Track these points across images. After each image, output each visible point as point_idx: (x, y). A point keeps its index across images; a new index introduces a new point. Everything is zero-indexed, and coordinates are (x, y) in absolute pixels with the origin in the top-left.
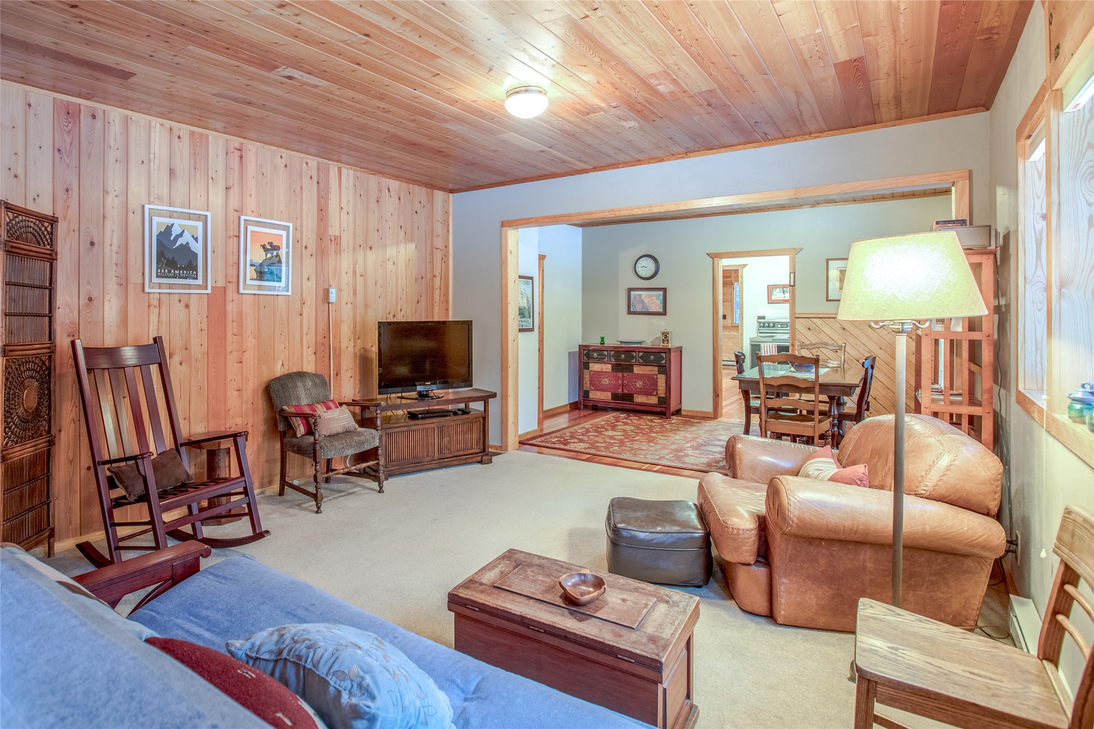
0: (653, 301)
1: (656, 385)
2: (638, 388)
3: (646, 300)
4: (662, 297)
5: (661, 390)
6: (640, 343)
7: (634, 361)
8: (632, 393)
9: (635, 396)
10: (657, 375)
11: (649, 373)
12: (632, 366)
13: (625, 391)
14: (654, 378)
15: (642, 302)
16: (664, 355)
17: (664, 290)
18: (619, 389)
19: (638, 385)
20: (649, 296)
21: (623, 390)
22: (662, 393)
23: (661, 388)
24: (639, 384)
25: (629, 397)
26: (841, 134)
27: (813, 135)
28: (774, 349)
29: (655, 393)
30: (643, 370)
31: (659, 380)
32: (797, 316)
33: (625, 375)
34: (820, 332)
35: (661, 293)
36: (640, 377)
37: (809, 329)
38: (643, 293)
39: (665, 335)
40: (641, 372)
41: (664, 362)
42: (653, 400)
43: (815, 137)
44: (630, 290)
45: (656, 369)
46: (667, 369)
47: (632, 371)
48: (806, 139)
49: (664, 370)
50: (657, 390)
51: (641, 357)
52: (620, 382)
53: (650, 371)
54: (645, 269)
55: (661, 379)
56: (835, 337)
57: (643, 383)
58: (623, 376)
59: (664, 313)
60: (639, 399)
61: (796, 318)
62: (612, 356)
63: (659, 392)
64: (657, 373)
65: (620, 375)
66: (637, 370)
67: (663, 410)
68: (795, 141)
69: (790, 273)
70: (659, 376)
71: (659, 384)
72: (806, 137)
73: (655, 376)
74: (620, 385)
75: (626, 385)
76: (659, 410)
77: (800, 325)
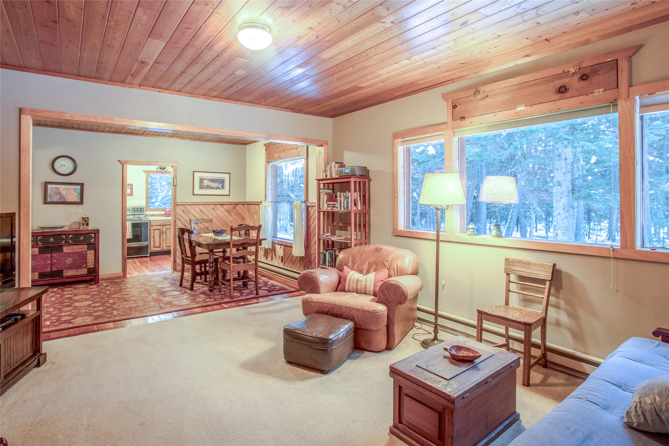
0: (72, 194)
1: (86, 259)
2: (68, 264)
3: (64, 193)
4: (79, 190)
5: (90, 263)
6: (62, 227)
7: (64, 242)
8: (61, 269)
9: (64, 271)
10: (86, 251)
11: (79, 250)
12: (61, 246)
13: (54, 269)
14: (84, 254)
15: (60, 193)
16: (93, 235)
17: (82, 185)
18: (47, 268)
19: (68, 263)
20: (67, 189)
21: (51, 269)
22: (91, 264)
23: (90, 261)
24: (69, 261)
25: (59, 273)
26: (287, 111)
28: (129, 226)
29: (84, 266)
30: (73, 249)
31: (88, 255)
32: (177, 204)
33: (54, 255)
34: (189, 213)
35: (79, 187)
36: (69, 255)
37: (184, 212)
38: (61, 187)
39: (86, 221)
40: (71, 251)
41: (93, 240)
42: (84, 271)
44: (46, 184)
45: (86, 246)
46: (96, 246)
47: (62, 251)
49: (94, 247)
50: (86, 263)
51: (71, 239)
52: (49, 262)
53: (80, 249)
54: (64, 166)
55: (91, 254)
56: (197, 215)
57: (73, 259)
58: (51, 257)
59: (81, 202)
60: (68, 273)
61: (177, 205)
62: (40, 240)
63: (88, 264)
64: (86, 250)
65: (49, 255)
66: (66, 249)
67: (93, 277)
69: (174, 178)
70: (88, 252)
71: (88, 258)
73: (85, 253)
74: (49, 264)
75: (55, 263)
76: (88, 278)
77: (178, 210)
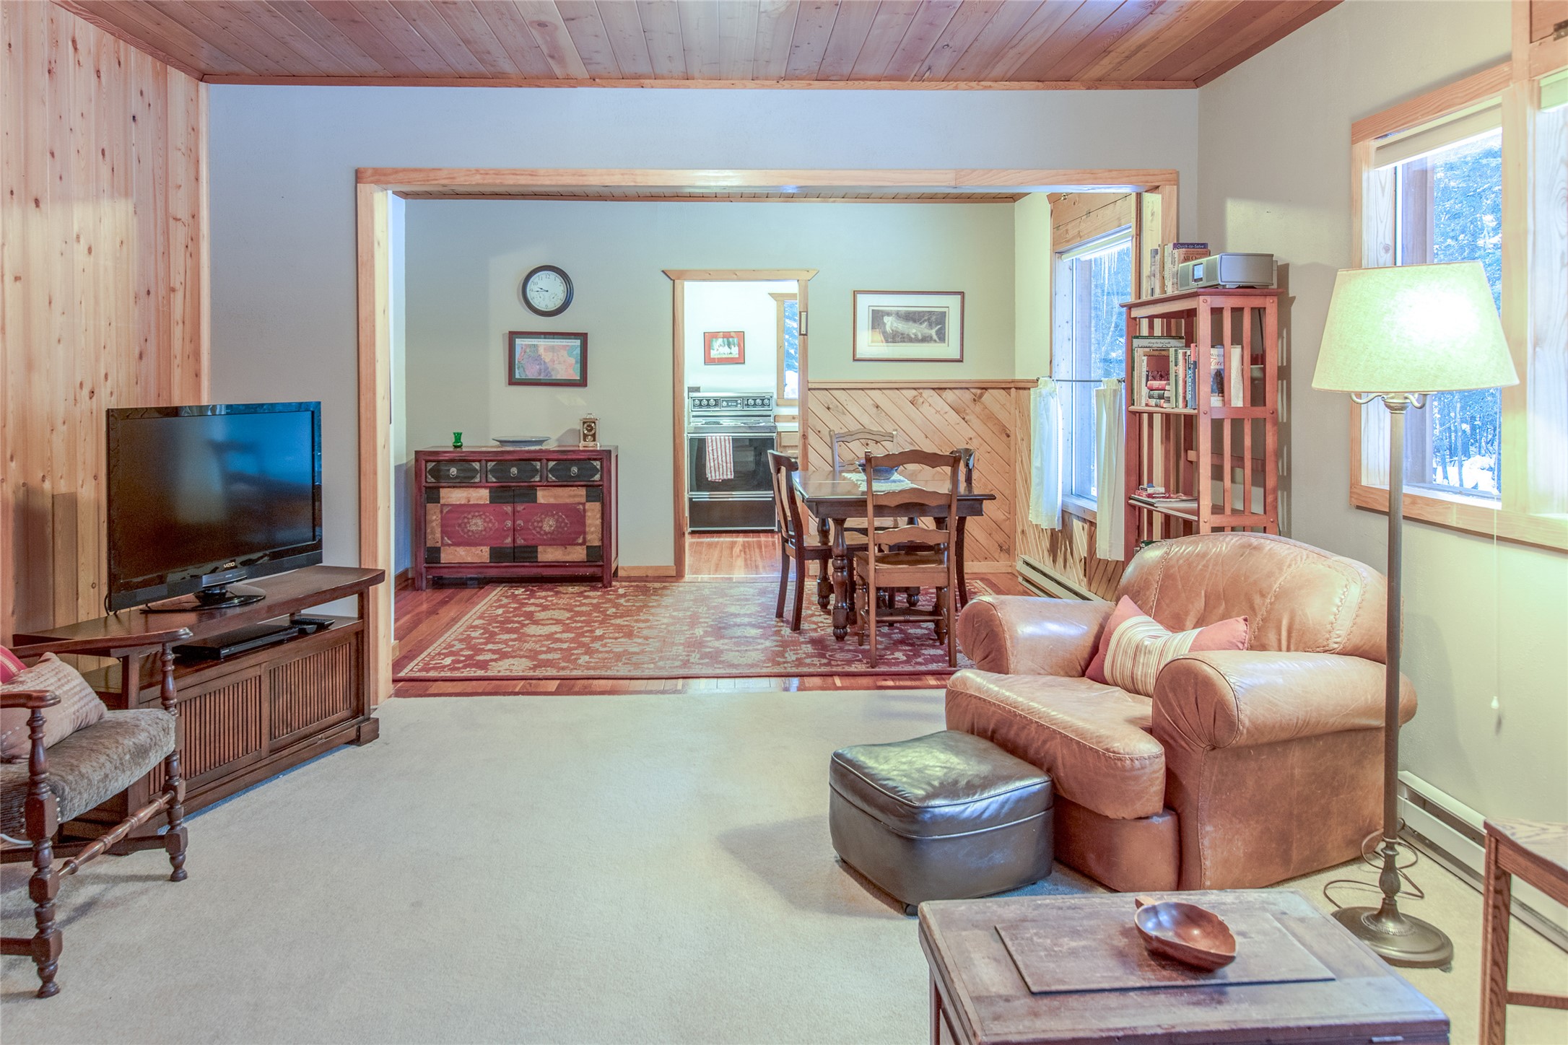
0: (562, 360)
1: (584, 524)
2: (546, 533)
3: (547, 357)
4: (578, 351)
5: (592, 533)
6: (540, 442)
7: (537, 479)
8: (534, 543)
9: (540, 549)
10: (584, 504)
11: (568, 501)
12: (533, 488)
13: (520, 542)
14: (578, 510)
15: (538, 359)
16: (597, 464)
17: (583, 337)
18: (506, 537)
19: (547, 528)
20: (552, 349)
21: (514, 541)
22: (594, 539)
23: (593, 529)
24: (549, 525)
25: (527, 553)
27: (983, 83)
28: (727, 445)
29: (580, 541)
30: (555, 497)
31: (588, 514)
32: (810, 386)
33: (520, 508)
34: (844, 413)
35: (578, 342)
36: (549, 509)
37: (828, 408)
38: (542, 343)
39: (590, 427)
40: (552, 501)
41: (597, 477)
42: (578, 554)
43: (985, 88)
44: (513, 335)
45: (583, 491)
46: (605, 490)
47: (534, 500)
48: (972, 88)
49: (600, 493)
50: (584, 533)
51: (552, 471)
52: (509, 523)
53: (570, 496)
54: (547, 291)
55: (593, 512)
56: (866, 420)
57: (557, 521)
58: (514, 512)
59: (582, 382)
60: (549, 554)
61: (809, 389)
62: (491, 471)
63: (589, 537)
64: (583, 500)
65: (508, 508)
66: (543, 497)
67: (597, 571)
68: (956, 88)
69: (800, 313)
70: (588, 505)
71: (588, 522)
72: (974, 84)
73: (581, 507)
74: (509, 529)
75: (522, 529)
76: (588, 572)
77: (813, 404)
